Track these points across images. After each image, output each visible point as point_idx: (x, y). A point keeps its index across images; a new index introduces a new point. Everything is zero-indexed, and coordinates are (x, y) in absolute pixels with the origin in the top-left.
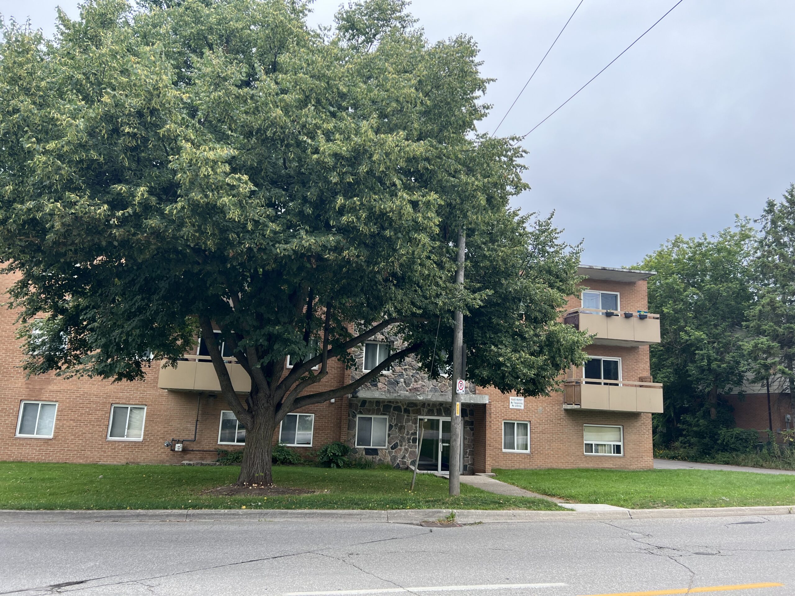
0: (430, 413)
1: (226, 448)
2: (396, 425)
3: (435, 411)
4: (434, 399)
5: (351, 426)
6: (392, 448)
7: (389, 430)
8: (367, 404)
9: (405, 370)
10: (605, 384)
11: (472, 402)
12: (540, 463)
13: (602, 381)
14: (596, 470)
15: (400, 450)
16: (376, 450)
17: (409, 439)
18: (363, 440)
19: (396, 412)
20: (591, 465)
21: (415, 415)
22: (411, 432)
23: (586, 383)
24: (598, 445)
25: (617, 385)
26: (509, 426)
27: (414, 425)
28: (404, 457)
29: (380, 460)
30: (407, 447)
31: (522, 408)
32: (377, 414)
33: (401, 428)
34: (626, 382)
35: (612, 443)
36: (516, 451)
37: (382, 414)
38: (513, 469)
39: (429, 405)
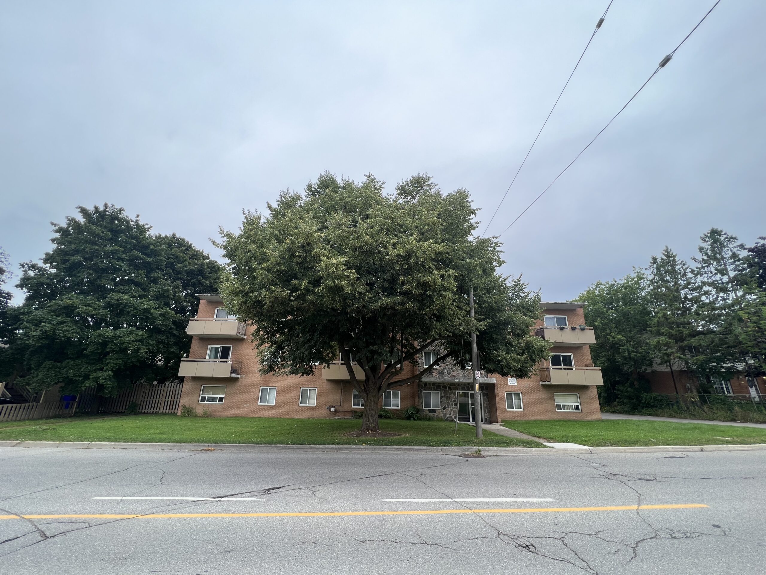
0: (463, 389)
1: (356, 410)
2: (444, 396)
3: (466, 388)
4: (465, 381)
5: (420, 397)
6: (443, 409)
7: (441, 399)
8: (428, 384)
9: (447, 365)
10: (564, 369)
11: (486, 382)
12: (530, 416)
13: (563, 367)
14: (565, 421)
15: (448, 410)
16: (435, 410)
17: (452, 404)
18: (428, 405)
19: (444, 389)
20: (561, 418)
21: (454, 390)
22: (453, 400)
23: (553, 369)
24: (564, 405)
25: (572, 369)
26: (509, 395)
27: (454, 396)
28: (450, 414)
29: (437, 416)
30: (451, 408)
31: (516, 384)
32: (433, 390)
33: (447, 398)
34: (576, 367)
35: (573, 404)
36: (514, 409)
37: (436, 390)
38: (514, 420)
39: (462, 384)
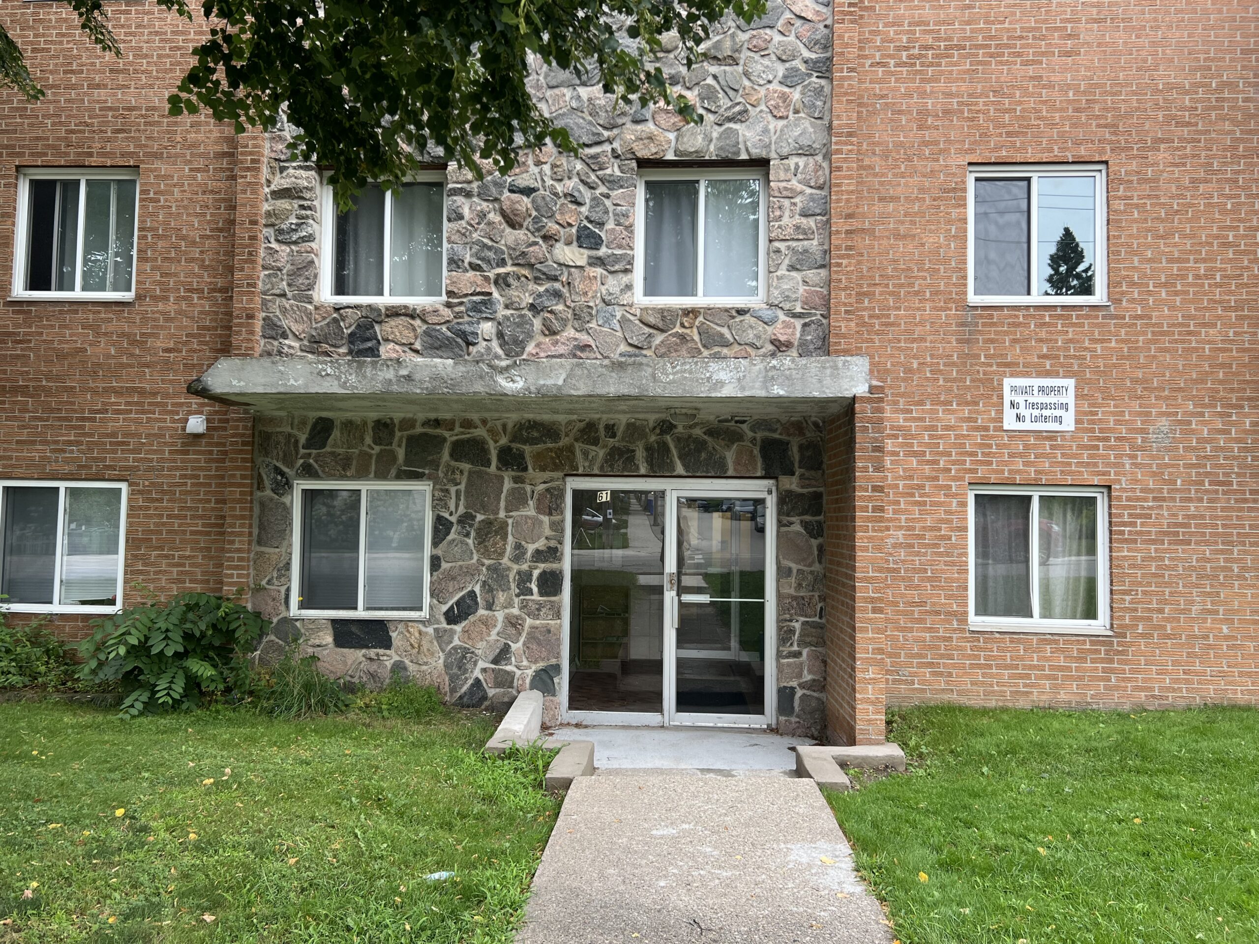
0: (619, 462)
2: (466, 519)
3: (640, 454)
5: (270, 528)
6: (452, 617)
7: (435, 544)
8: (336, 434)
9: (502, 282)
15: (487, 624)
16: (381, 624)
17: (524, 578)
19: (466, 466)
21: (547, 475)
22: (531, 548)
26: (1003, 512)
27: (545, 519)
28: (503, 654)
29: (399, 667)
30: (515, 611)
31: (1069, 424)
32: (381, 475)
33: (490, 532)
36: (1036, 623)
37: (402, 475)
38: (1023, 703)
39: (611, 430)
